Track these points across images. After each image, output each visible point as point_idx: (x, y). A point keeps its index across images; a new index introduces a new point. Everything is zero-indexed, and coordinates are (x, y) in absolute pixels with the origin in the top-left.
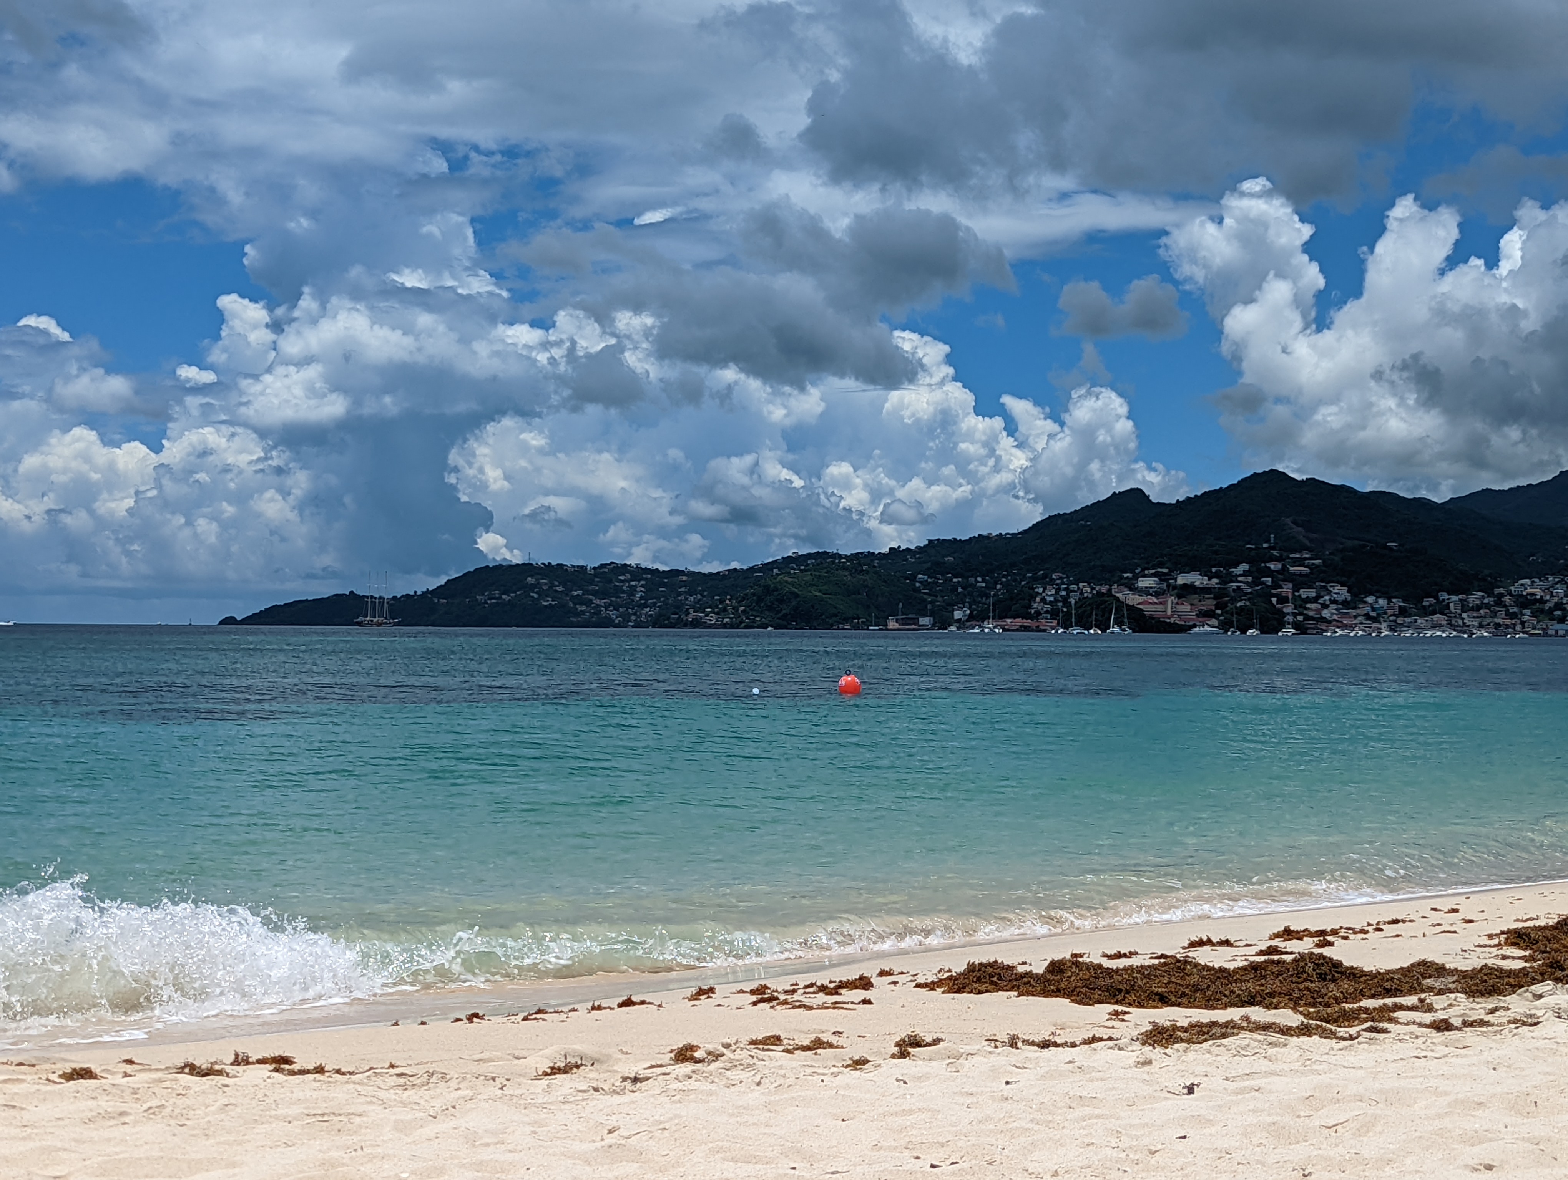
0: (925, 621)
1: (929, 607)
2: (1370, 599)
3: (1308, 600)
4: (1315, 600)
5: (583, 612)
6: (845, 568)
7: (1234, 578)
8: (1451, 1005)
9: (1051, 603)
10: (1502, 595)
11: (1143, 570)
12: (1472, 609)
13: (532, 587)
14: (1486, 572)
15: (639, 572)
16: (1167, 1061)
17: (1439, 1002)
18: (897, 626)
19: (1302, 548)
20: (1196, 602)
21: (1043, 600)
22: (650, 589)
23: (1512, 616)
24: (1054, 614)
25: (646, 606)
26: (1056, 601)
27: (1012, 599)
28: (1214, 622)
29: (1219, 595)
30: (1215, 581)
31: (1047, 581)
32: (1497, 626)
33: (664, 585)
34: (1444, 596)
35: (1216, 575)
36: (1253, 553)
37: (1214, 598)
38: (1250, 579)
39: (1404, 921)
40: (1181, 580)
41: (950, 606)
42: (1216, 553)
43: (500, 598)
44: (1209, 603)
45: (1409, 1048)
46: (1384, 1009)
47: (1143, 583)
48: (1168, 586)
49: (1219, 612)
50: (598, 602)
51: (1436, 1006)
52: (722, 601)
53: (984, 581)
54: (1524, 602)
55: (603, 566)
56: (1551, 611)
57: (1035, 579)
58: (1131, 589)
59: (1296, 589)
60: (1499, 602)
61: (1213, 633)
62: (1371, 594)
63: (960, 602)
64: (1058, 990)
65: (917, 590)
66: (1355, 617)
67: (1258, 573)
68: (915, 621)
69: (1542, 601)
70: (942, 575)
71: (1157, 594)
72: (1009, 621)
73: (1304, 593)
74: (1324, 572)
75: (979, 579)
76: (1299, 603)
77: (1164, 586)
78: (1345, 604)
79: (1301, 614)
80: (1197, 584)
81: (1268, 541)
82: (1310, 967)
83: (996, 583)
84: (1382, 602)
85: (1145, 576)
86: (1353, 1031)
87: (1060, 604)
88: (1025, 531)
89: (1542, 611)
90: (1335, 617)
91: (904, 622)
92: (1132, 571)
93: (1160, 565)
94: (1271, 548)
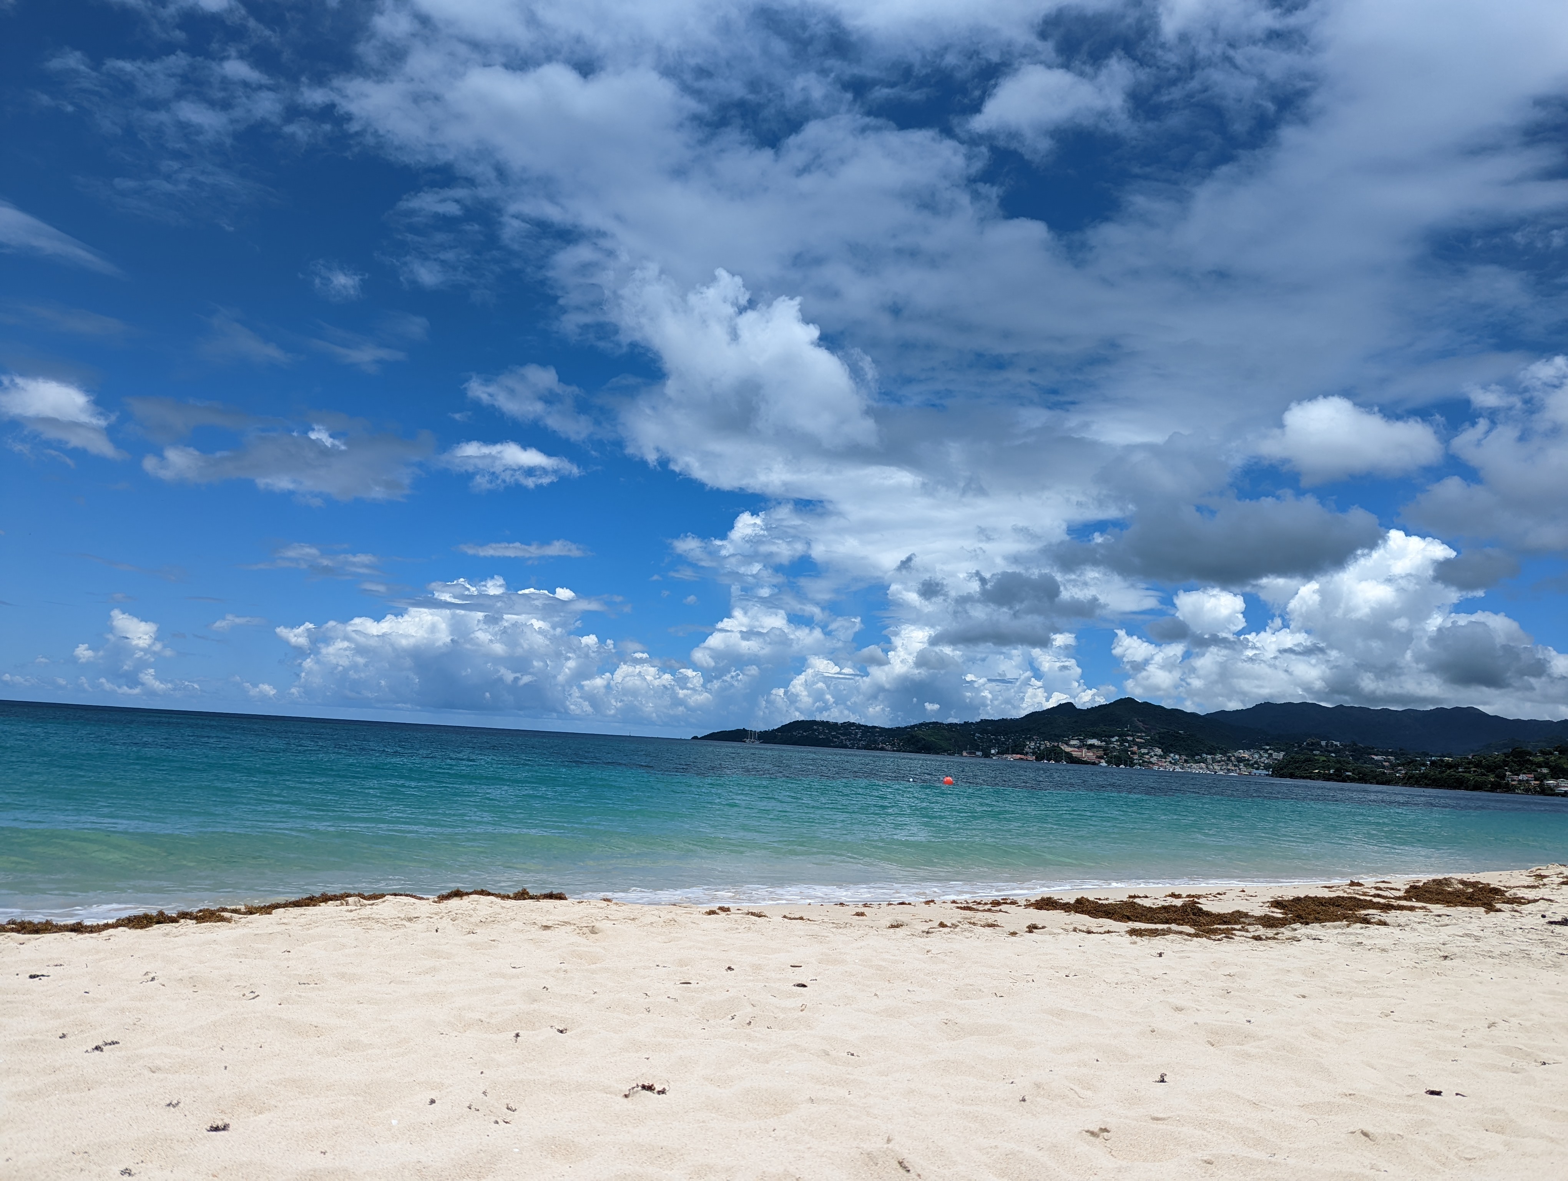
0: (979, 753)
2: (1172, 755)
3: (1144, 754)
4: (1147, 754)
5: (836, 742)
6: (945, 729)
7: (1112, 743)
8: (1257, 930)
9: (1033, 749)
10: (1230, 757)
11: (1072, 737)
12: (1217, 762)
13: (816, 730)
14: (1223, 746)
15: (859, 726)
18: (967, 755)
19: (1141, 732)
20: (1096, 752)
21: (1029, 747)
22: (863, 734)
23: (1235, 766)
24: (1034, 753)
25: (862, 740)
26: (1035, 748)
27: (1016, 746)
28: (1104, 761)
29: (1105, 750)
30: (1104, 743)
31: (1031, 739)
32: (1229, 770)
33: (870, 732)
34: (1205, 755)
35: (1104, 741)
36: (1120, 732)
38: (1119, 743)
40: (1090, 742)
41: (990, 748)
42: (1104, 731)
43: (802, 734)
44: (1101, 753)
46: (1229, 929)
47: (1072, 742)
49: (1106, 757)
50: (842, 737)
52: (893, 740)
53: (1004, 738)
54: (1240, 760)
55: (845, 723)
56: (1253, 764)
57: (1026, 738)
58: (1067, 745)
59: (1139, 748)
60: (1229, 759)
61: (1104, 766)
62: (1172, 753)
63: (994, 746)
65: (975, 740)
66: (1165, 762)
67: (1122, 741)
68: (974, 753)
69: (1248, 760)
70: (987, 734)
71: (1078, 747)
72: (1014, 755)
73: (1144, 751)
74: (1151, 742)
75: (1002, 737)
76: (1140, 755)
77: (1082, 744)
78: (1160, 756)
80: (1096, 744)
81: (1127, 727)
83: (1009, 739)
84: (1177, 757)
85: (1073, 740)
87: (1037, 750)
88: (1022, 718)
89: (1248, 764)
91: (970, 753)
92: (1068, 737)
93: (1080, 735)
94: (1128, 731)
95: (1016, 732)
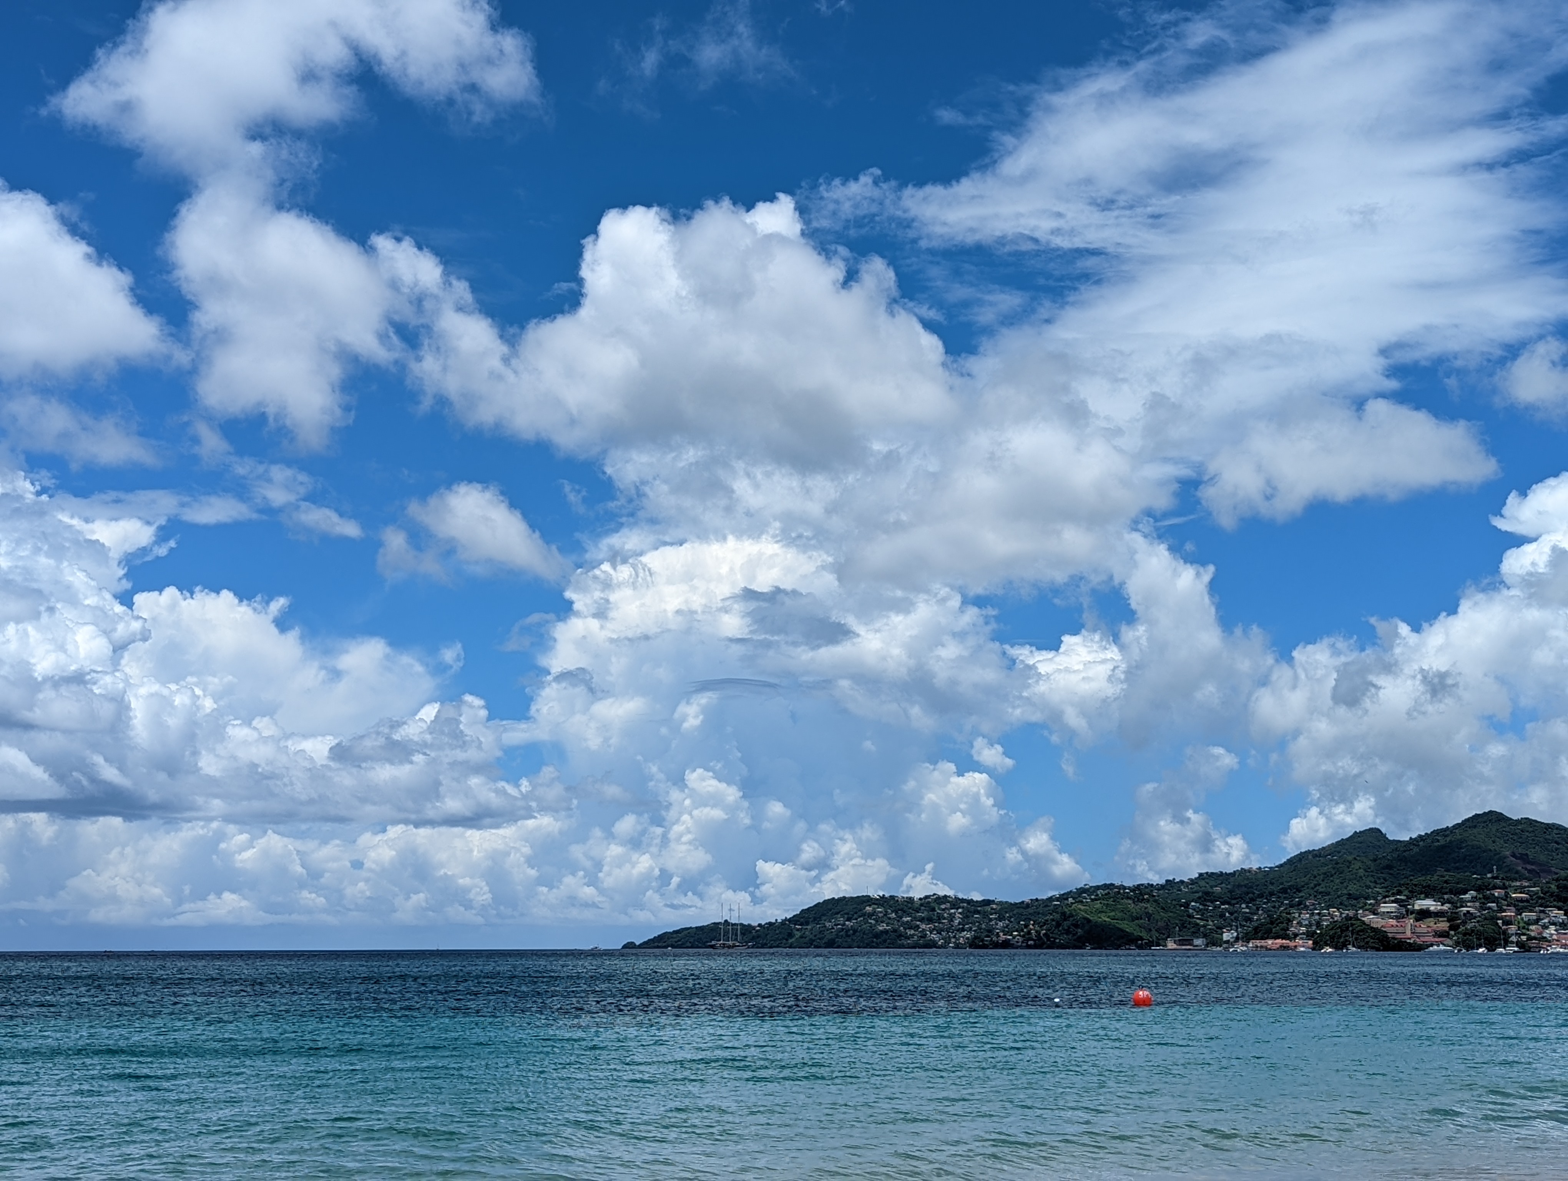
0: (1198, 942)
1: (1202, 929)
3: (1529, 923)
4: (1537, 922)
5: (912, 936)
6: (1128, 898)
9: (1306, 926)
11: (1385, 897)
13: (870, 915)
15: (956, 903)
18: (1175, 946)
19: (1521, 878)
20: (1432, 924)
21: (1299, 923)
22: (966, 916)
24: (1310, 935)
25: (963, 930)
26: (1310, 925)
27: (1272, 923)
28: (1448, 941)
29: (1452, 918)
30: (1446, 907)
31: (1301, 907)
33: (978, 912)
35: (1449, 901)
36: (1479, 882)
37: (1448, 921)
38: (1477, 904)
40: (1418, 905)
41: (1220, 929)
42: (1446, 882)
43: (844, 925)
44: (1443, 925)
47: (1385, 908)
48: (1407, 911)
49: (1452, 933)
50: (923, 926)
52: (1026, 926)
53: (1247, 907)
55: (927, 897)
57: (1291, 906)
58: (1374, 914)
59: (1519, 912)
61: (1448, 951)
63: (1228, 926)
65: (1190, 916)
67: (1484, 900)
68: (1189, 942)
70: (1212, 902)
71: (1398, 918)
72: (1270, 942)
73: (1526, 916)
74: (1543, 898)
75: (1244, 906)
76: (1522, 925)
77: (1403, 910)
79: (1524, 934)
80: (1432, 908)
81: (1491, 871)
83: (1258, 909)
85: (1385, 903)
87: (1314, 928)
88: (1281, 866)
90: (1555, 937)
91: (1181, 942)
92: (1375, 899)
93: (1399, 893)
94: (1493, 878)
95: (1272, 894)
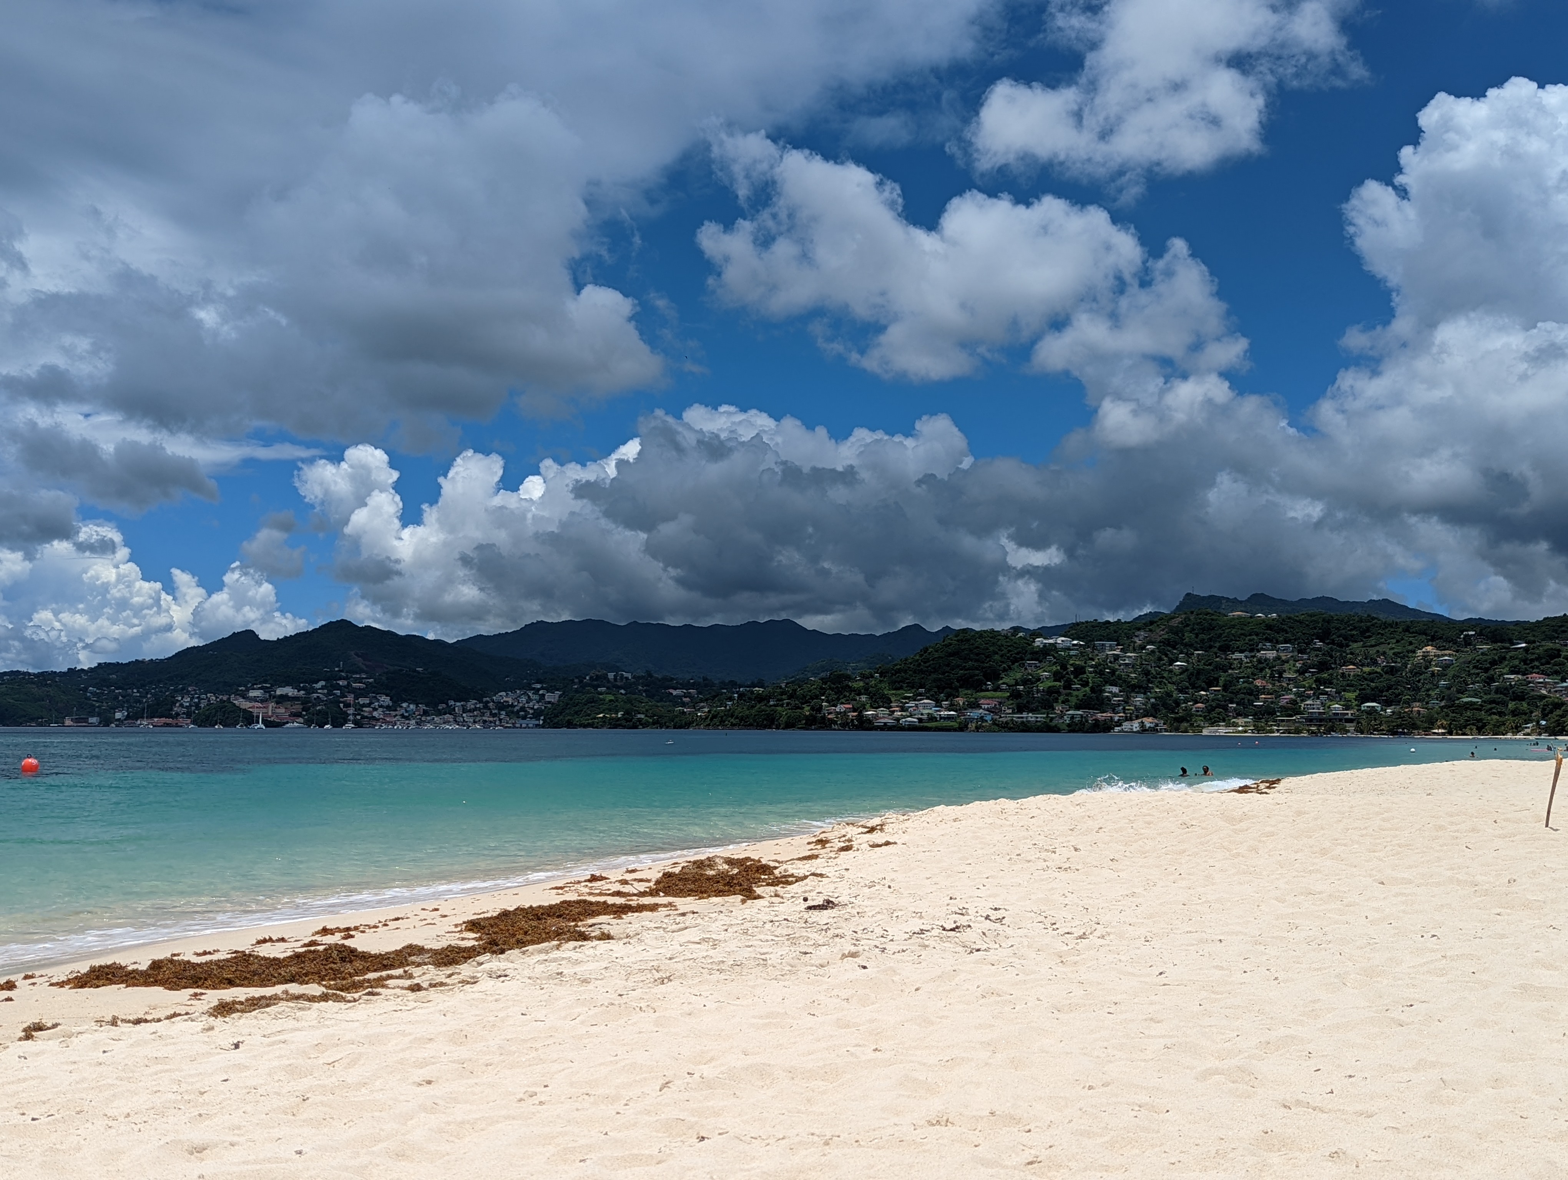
0: (93, 720)
1: (97, 710)
2: (405, 705)
3: (364, 705)
4: (369, 705)
6: (33, 683)
7: (315, 691)
8: (424, 974)
9: (187, 707)
10: (488, 702)
11: (253, 685)
12: (470, 711)
14: (479, 687)
16: (226, 1026)
17: (416, 971)
18: (71, 723)
19: (361, 671)
20: (289, 706)
21: (181, 705)
23: (494, 715)
24: (188, 715)
26: (191, 706)
27: (158, 704)
28: (301, 720)
29: (305, 702)
30: (302, 692)
31: (184, 692)
32: (485, 722)
34: (451, 703)
35: (303, 689)
36: (329, 674)
37: (302, 704)
38: (326, 691)
39: (402, 919)
40: (279, 692)
41: (113, 709)
42: (304, 674)
44: (298, 707)
45: (391, 1005)
46: (381, 979)
47: (253, 694)
48: (270, 696)
49: (304, 713)
51: (415, 975)
53: (138, 692)
54: (501, 706)
56: (518, 712)
57: (176, 691)
58: (244, 698)
59: (356, 698)
60: (486, 707)
61: (300, 728)
62: (405, 701)
63: (121, 707)
64: (156, 981)
65: (88, 699)
66: (395, 716)
67: (331, 687)
68: (85, 720)
69: (512, 706)
70: (108, 687)
71: (262, 701)
72: (156, 720)
73: (361, 701)
74: (375, 687)
75: (135, 691)
76: (358, 707)
77: (267, 695)
78: (388, 708)
79: (359, 714)
80: (290, 694)
81: (338, 666)
82: (335, 954)
83: (147, 693)
84: (412, 706)
85: (254, 689)
86: (356, 996)
87: (193, 708)
88: (170, 658)
89: (513, 712)
90: (382, 716)
91: (77, 721)
92: (245, 686)
93: (266, 682)
94: (340, 671)
95: (160, 681)
